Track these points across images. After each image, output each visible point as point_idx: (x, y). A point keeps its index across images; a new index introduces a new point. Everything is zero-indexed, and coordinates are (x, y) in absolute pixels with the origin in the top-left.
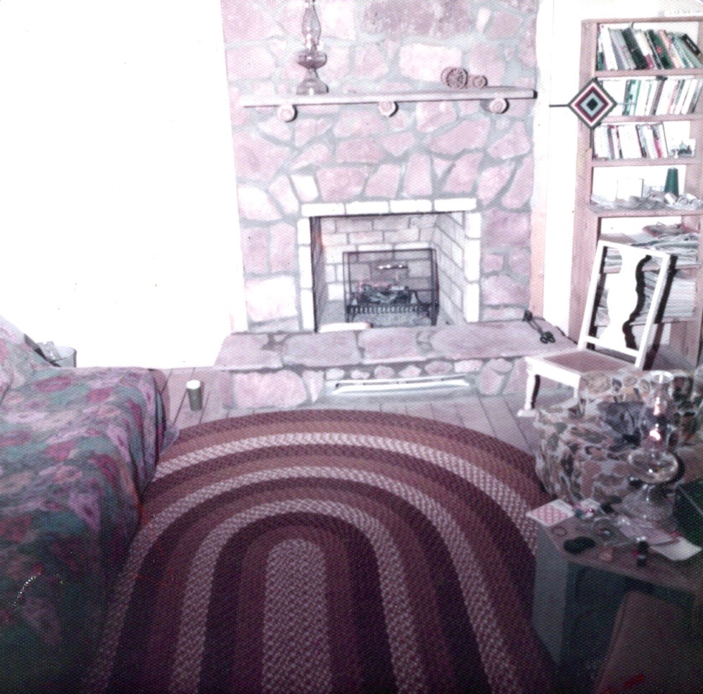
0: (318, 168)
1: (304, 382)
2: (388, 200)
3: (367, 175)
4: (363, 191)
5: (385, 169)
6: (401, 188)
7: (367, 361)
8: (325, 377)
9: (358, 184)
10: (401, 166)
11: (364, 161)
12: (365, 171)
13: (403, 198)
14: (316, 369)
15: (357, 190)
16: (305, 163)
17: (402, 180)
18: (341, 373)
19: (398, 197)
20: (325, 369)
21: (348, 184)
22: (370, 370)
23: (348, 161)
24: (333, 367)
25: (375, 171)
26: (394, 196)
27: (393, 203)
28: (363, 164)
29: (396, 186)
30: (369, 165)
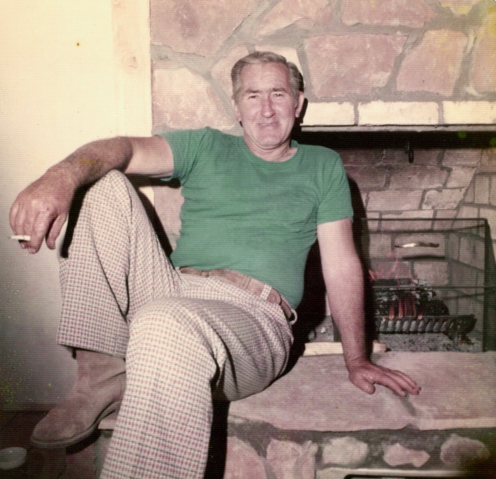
0: (306, 33)
1: (266, 466)
2: (439, 99)
3: (400, 50)
4: (392, 80)
5: (436, 38)
6: (464, 78)
7: (426, 424)
8: (319, 456)
9: (382, 67)
10: (467, 35)
11: (396, 22)
12: (398, 42)
13: (467, 98)
14: (298, 437)
15: (381, 78)
16: (283, 23)
17: (467, 61)
18: (361, 450)
19: (458, 96)
20: (319, 437)
21: (364, 66)
22: (431, 447)
23: (367, 21)
24: (341, 434)
25: (416, 43)
26: (449, 93)
27: (448, 105)
28: (395, 29)
29: (454, 71)
30: (407, 30)
